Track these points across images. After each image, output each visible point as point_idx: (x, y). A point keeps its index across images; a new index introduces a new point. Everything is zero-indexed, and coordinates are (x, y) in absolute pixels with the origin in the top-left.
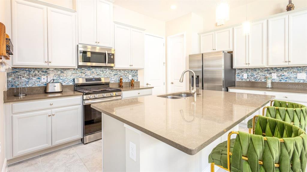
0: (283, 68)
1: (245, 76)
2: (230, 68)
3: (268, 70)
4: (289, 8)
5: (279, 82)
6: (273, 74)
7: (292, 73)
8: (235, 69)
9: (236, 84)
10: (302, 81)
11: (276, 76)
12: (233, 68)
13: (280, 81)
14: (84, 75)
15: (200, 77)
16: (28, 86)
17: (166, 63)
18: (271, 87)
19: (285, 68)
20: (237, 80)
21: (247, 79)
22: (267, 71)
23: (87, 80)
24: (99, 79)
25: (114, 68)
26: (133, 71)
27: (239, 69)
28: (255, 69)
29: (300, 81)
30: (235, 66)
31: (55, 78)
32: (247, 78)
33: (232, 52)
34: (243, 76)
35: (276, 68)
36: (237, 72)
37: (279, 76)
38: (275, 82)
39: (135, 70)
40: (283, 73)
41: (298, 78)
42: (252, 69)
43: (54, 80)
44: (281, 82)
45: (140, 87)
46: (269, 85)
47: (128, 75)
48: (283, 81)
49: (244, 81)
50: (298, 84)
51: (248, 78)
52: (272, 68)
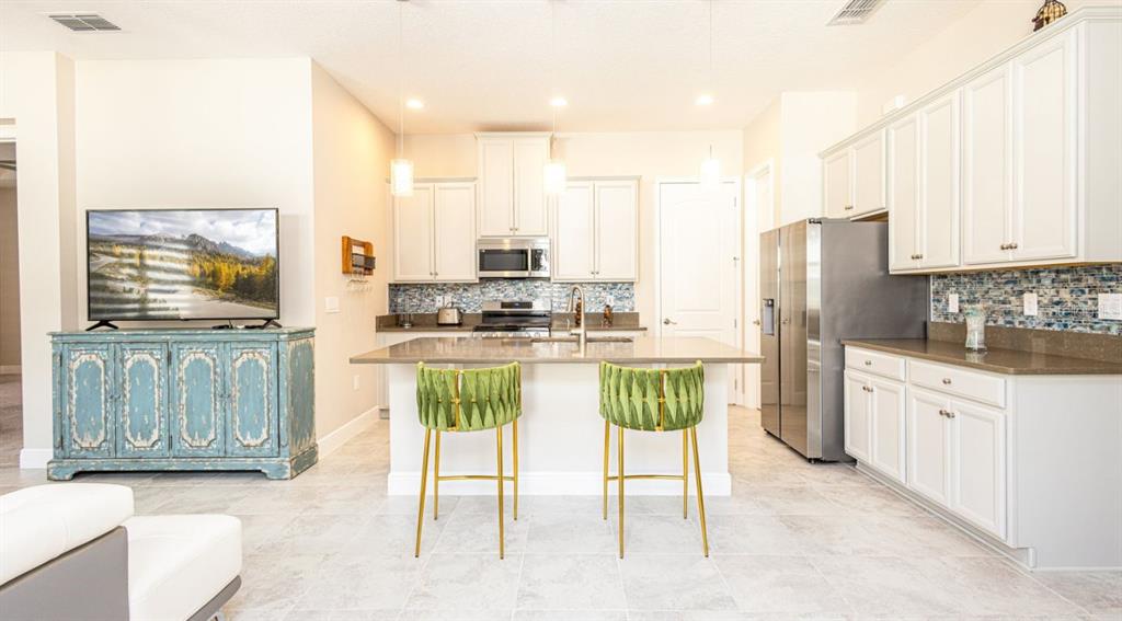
0: (1058, 271)
1: (954, 302)
2: (881, 273)
3: (1014, 281)
5: (1046, 328)
6: (1026, 296)
7: (1083, 292)
8: (927, 276)
9: (930, 334)
10: (1114, 330)
11: (1036, 306)
12: (890, 272)
13: (1049, 325)
14: (502, 295)
16: (419, 312)
17: (741, 260)
18: (982, 347)
19: (1063, 272)
20: (933, 317)
21: (957, 315)
22: (1011, 285)
23: (504, 305)
24: (529, 305)
26: (620, 285)
28: (978, 276)
29: (1109, 329)
31: (455, 300)
32: (957, 311)
34: (947, 302)
35: (1037, 272)
36: (934, 287)
37: (1046, 306)
39: (623, 283)
40: (1058, 292)
41: (1100, 317)
42: (971, 275)
43: (453, 303)
44: (1051, 329)
46: (975, 338)
47: (603, 294)
48: (1055, 327)
49: (952, 324)
50: (1104, 340)
51: (960, 311)
52: (1025, 272)
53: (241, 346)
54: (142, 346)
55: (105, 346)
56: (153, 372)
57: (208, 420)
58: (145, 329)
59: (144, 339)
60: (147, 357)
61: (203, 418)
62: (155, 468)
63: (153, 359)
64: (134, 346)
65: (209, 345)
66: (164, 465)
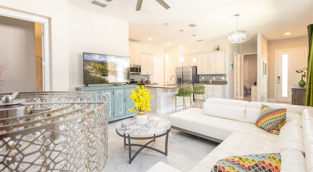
0: (217, 75)
1: (203, 78)
2: (196, 74)
4: (218, 49)
7: (220, 77)
8: (199, 75)
9: (200, 82)
10: (223, 81)
12: (197, 74)
15: (182, 79)
17: (164, 71)
20: (200, 80)
22: (211, 76)
24: (133, 80)
25: (140, 74)
27: (201, 75)
28: (207, 75)
30: (198, 74)
33: (197, 66)
34: (202, 78)
35: (215, 75)
36: (200, 76)
37: (215, 78)
38: (214, 81)
39: (148, 75)
40: (217, 77)
41: (222, 79)
45: (151, 83)
46: (211, 82)
47: (145, 77)
48: (217, 81)
49: (203, 81)
50: (222, 82)
52: (213, 75)
53: (128, 89)
54: (107, 90)
55: (97, 91)
56: (110, 96)
57: (122, 107)
58: (108, 86)
59: (107, 88)
60: (108, 93)
61: (121, 107)
62: (111, 121)
63: (109, 93)
64: (105, 90)
65: (122, 89)
66: (113, 120)
